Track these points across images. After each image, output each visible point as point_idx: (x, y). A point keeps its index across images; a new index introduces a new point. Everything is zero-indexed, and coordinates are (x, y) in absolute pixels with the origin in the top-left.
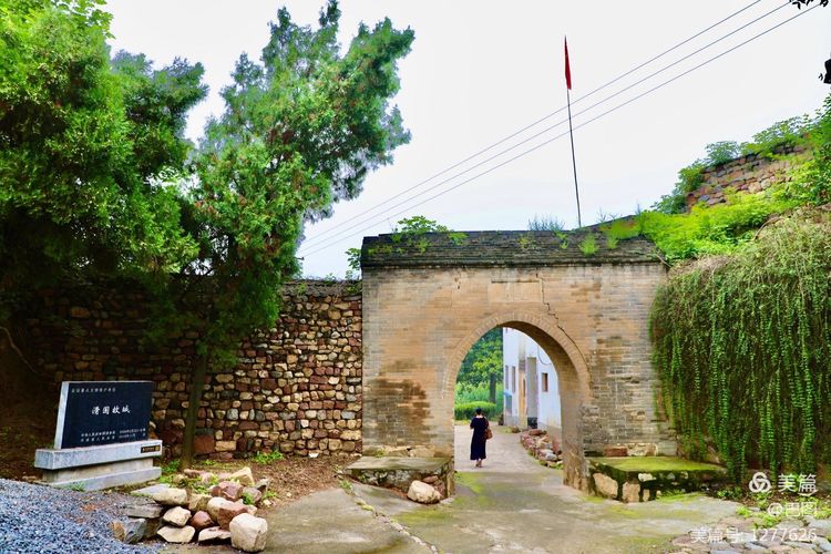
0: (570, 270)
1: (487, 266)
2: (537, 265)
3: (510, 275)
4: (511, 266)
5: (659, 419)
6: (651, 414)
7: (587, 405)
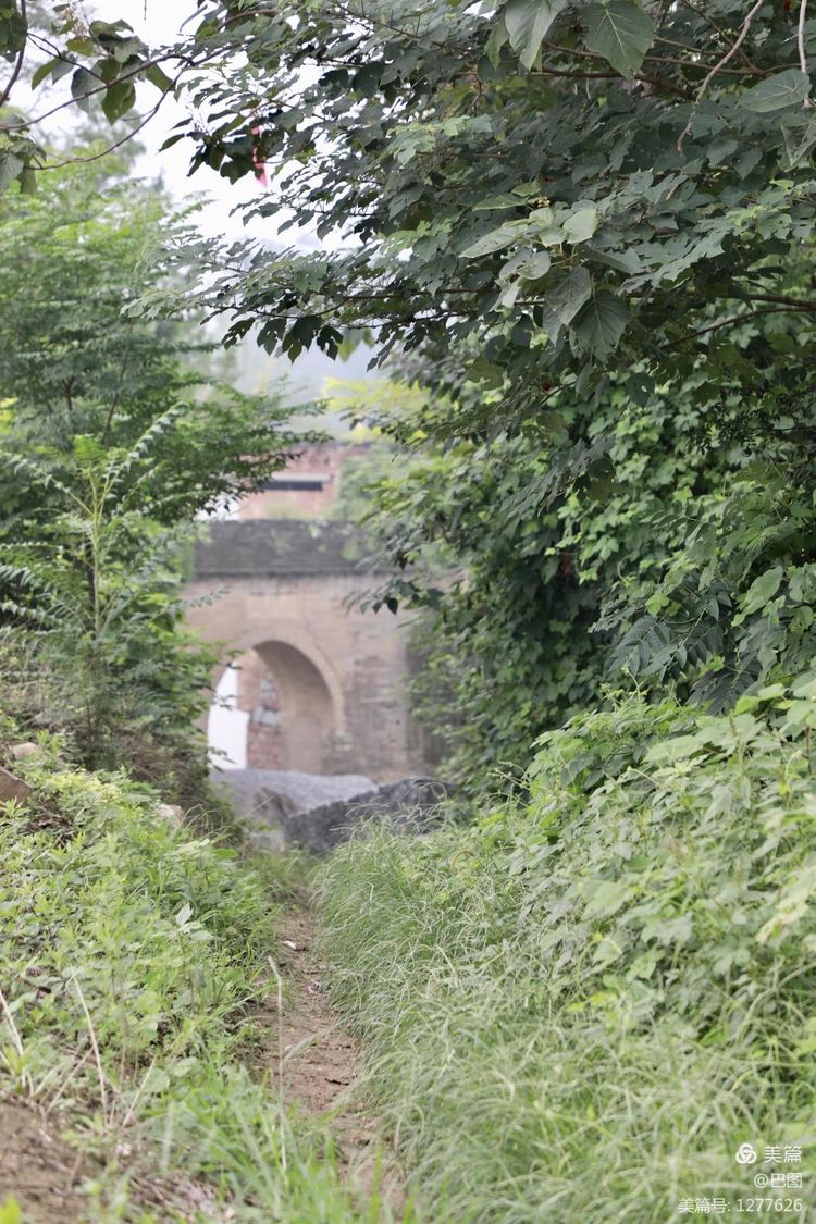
0: (331, 580)
1: (247, 576)
2: (298, 575)
3: (269, 587)
4: (272, 575)
5: (409, 748)
6: (402, 742)
7: (340, 733)
